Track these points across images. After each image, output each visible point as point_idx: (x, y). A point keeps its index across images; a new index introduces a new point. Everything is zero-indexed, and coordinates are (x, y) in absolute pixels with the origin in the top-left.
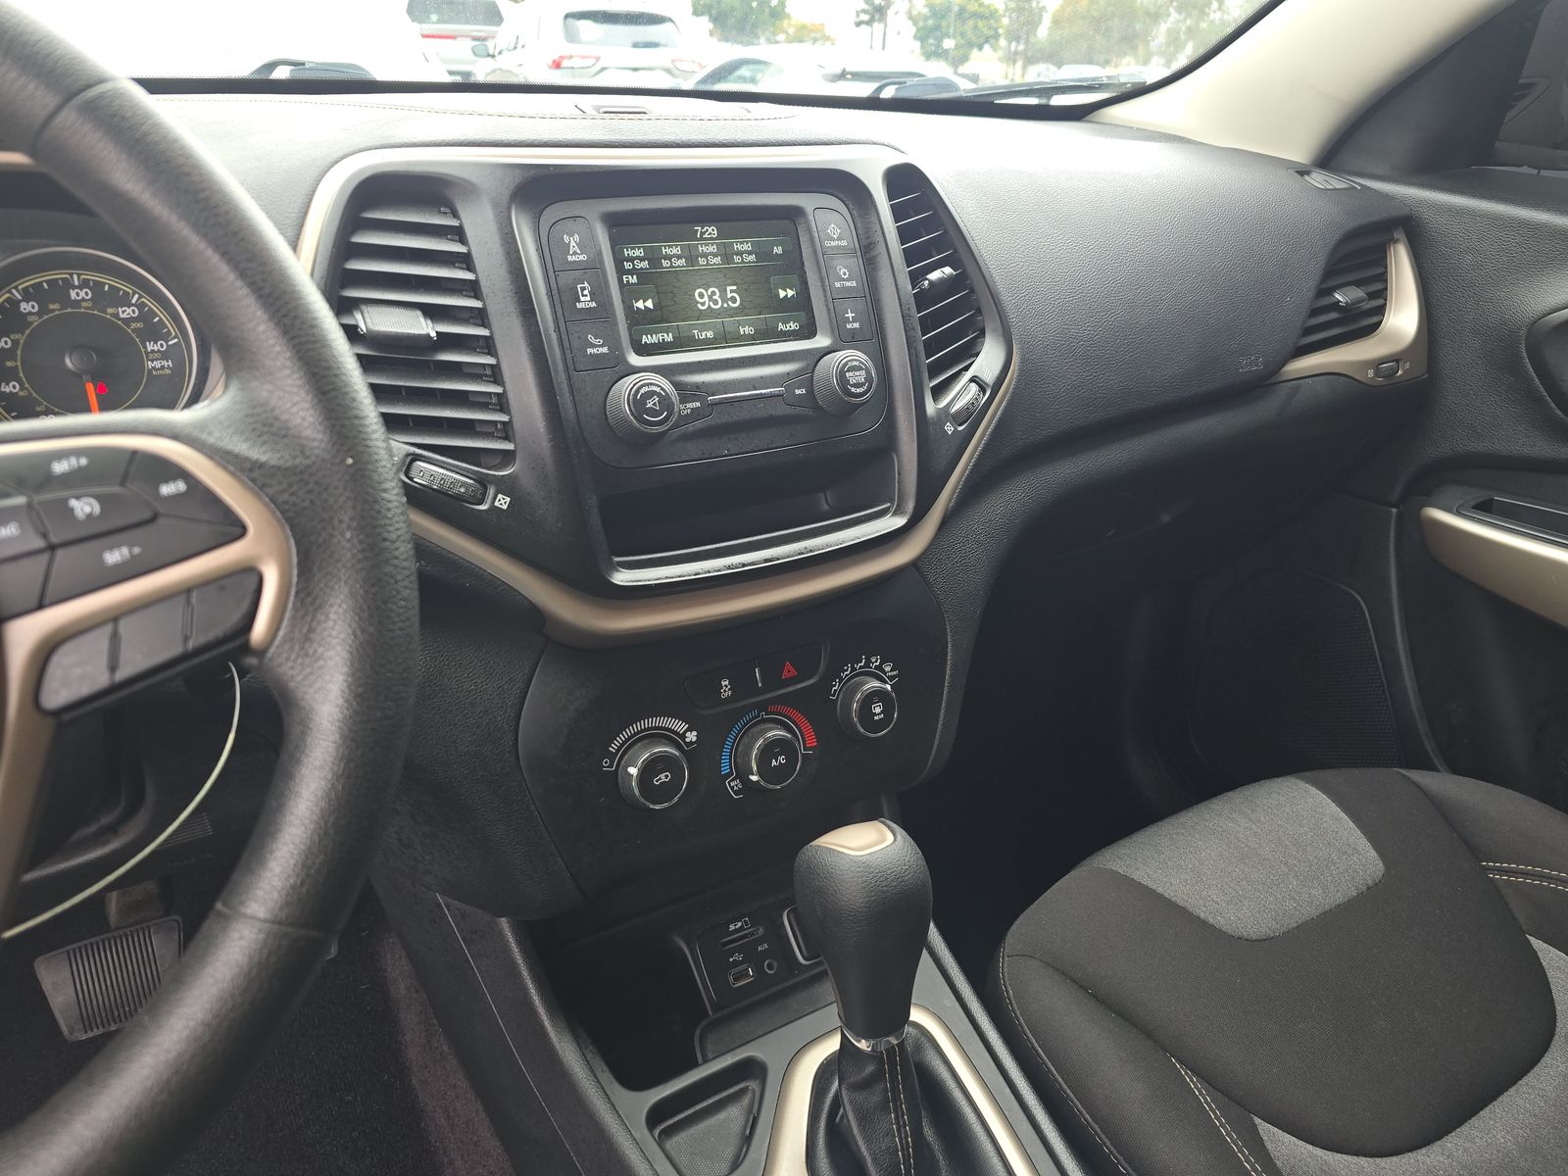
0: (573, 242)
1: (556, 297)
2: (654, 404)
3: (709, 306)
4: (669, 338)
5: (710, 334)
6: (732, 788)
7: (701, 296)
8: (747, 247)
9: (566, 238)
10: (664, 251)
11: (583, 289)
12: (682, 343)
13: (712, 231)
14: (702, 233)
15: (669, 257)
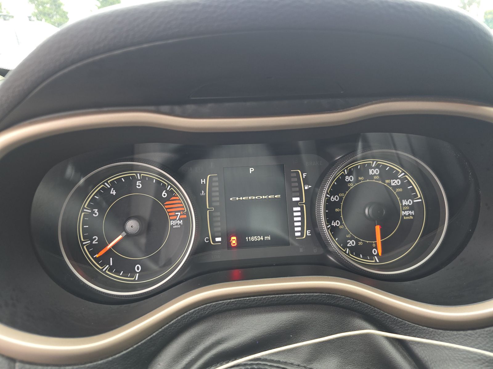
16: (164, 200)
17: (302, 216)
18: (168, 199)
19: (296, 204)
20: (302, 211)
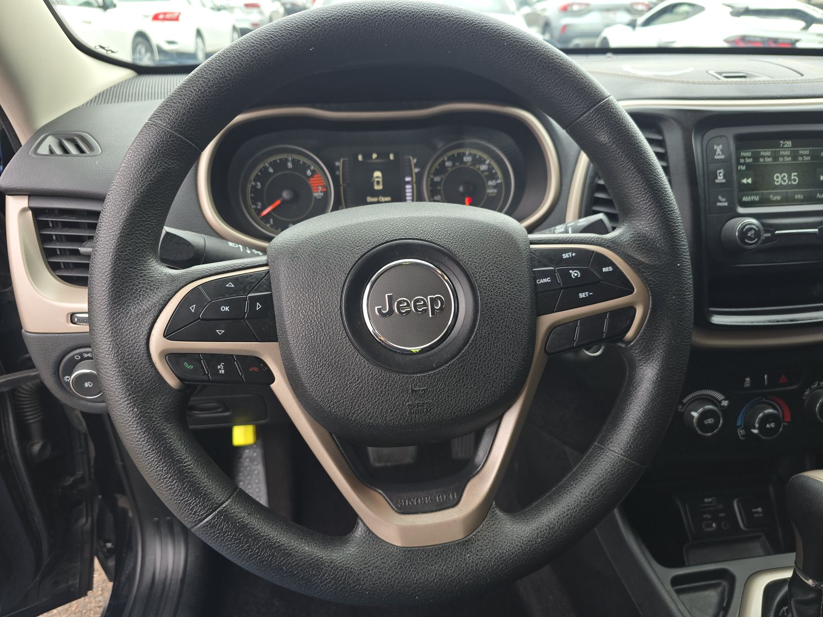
0: (718, 149)
1: (706, 177)
2: (752, 234)
3: (781, 183)
4: (757, 198)
5: (779, 198)
6: (740, 433)
7: (778, 177)
8: (807, 152)
9: (715, 147)
10: (761, 153)
11: (720, 173)
12: (764, 202)
13: (789, 143)
14: (783, 145)
15: (764, 157)
16: (309, 177)
17: (413, 192)
18: (312, 176)
19: (408, 183)
20: (413, 188)
